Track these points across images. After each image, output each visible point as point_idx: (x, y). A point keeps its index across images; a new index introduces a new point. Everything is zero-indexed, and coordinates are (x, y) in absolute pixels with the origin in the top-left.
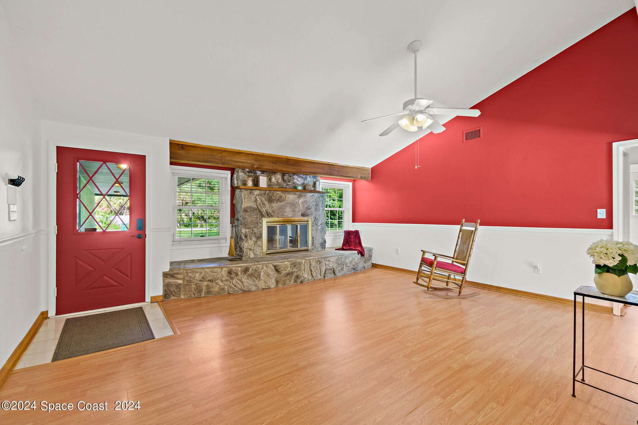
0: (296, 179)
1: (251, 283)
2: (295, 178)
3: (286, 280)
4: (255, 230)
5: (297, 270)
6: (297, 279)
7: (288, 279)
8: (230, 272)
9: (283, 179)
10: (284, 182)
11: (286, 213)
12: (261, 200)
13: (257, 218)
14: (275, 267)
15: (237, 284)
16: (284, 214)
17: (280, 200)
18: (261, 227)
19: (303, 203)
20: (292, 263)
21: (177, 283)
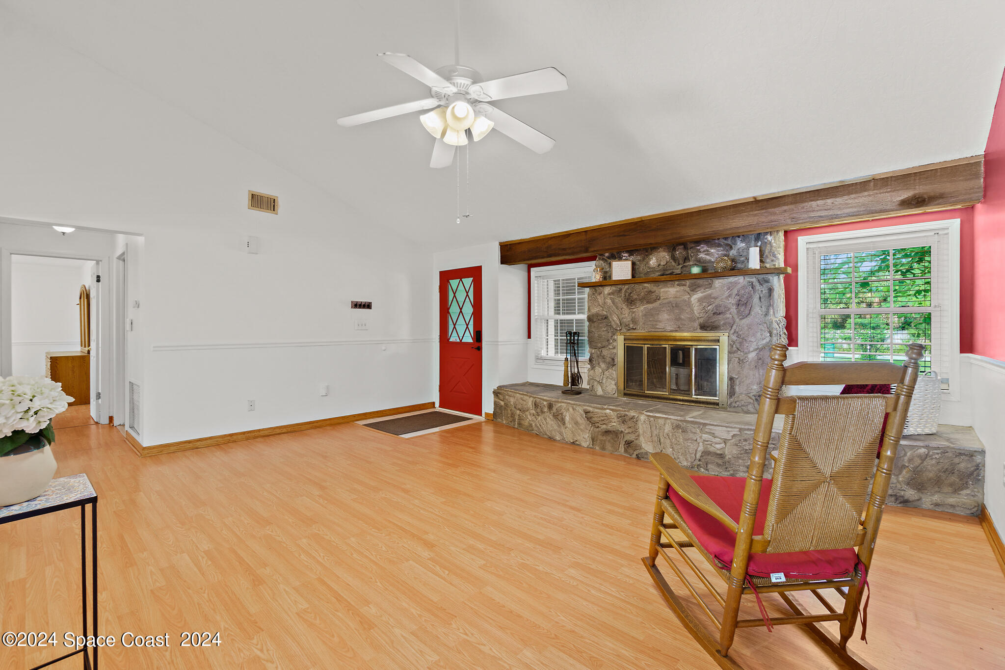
0: (704, 251)
1: (556, 427)
2: (702, 250)
3: (605, 441)
4: (605, 352)
5: (630, 430)
6: (628, 447)
7: (609, 441)
8: (536, 405)
9: (674, 258)
10: (675, 262)
11: (660, 324)
12: (613, 302)
13: (608, 332)
14: (587, 412)
15: (542, 424)
16: (656, 325)
17: (649, 298)
18: (614, 348)
19: (700, 300)
20: (619, 415)
21: (500, 403)
